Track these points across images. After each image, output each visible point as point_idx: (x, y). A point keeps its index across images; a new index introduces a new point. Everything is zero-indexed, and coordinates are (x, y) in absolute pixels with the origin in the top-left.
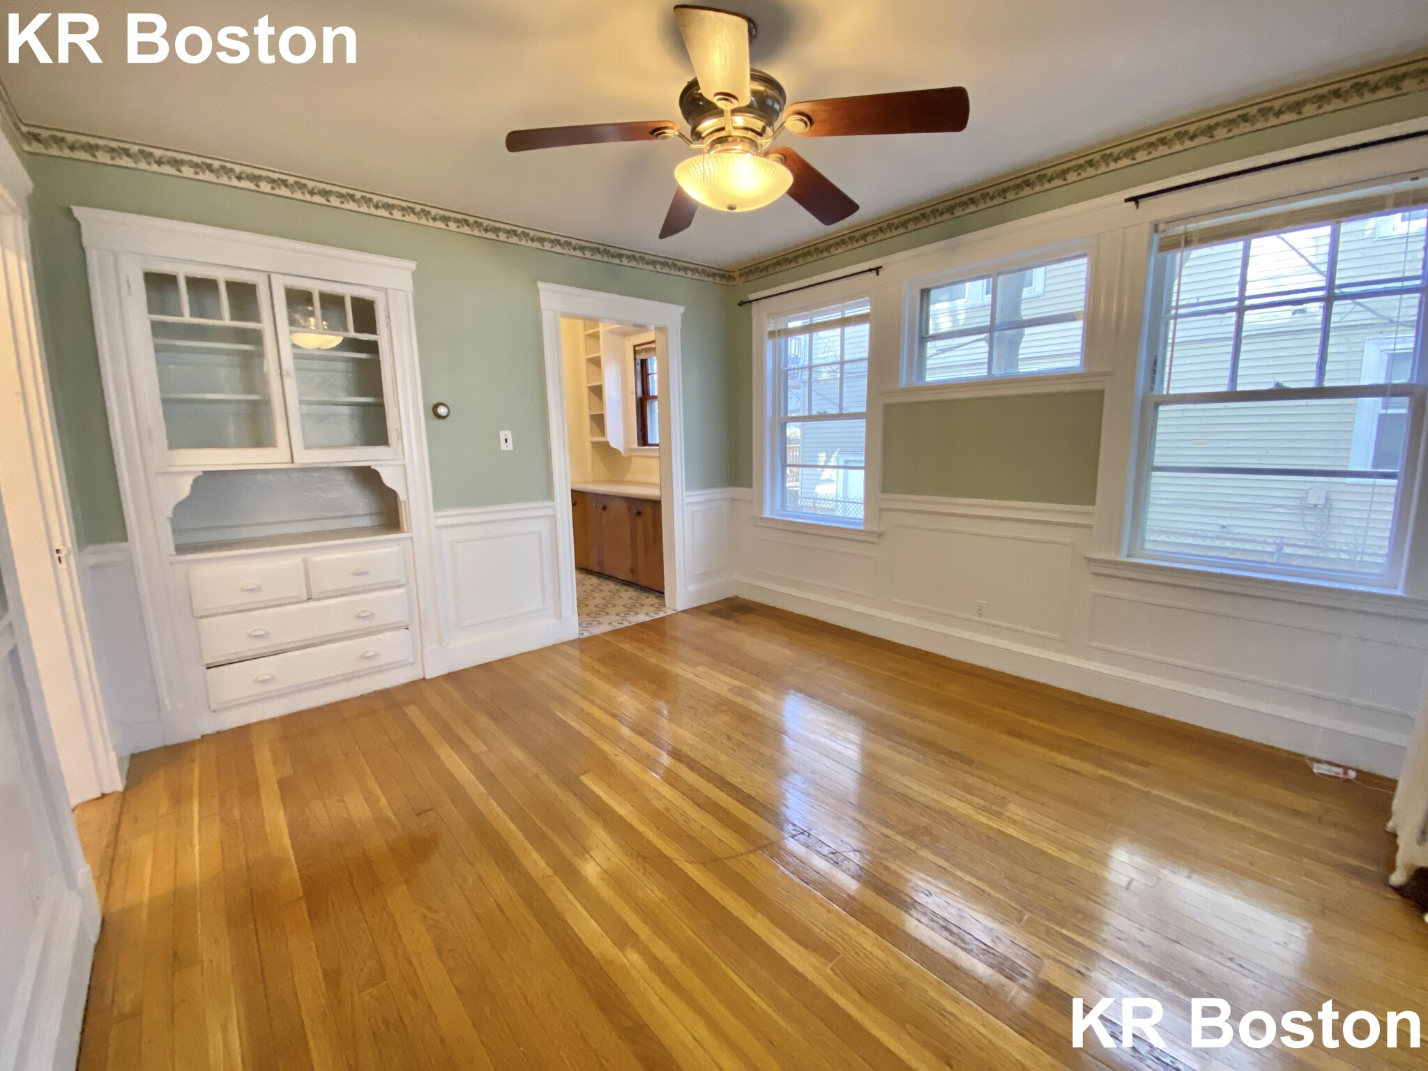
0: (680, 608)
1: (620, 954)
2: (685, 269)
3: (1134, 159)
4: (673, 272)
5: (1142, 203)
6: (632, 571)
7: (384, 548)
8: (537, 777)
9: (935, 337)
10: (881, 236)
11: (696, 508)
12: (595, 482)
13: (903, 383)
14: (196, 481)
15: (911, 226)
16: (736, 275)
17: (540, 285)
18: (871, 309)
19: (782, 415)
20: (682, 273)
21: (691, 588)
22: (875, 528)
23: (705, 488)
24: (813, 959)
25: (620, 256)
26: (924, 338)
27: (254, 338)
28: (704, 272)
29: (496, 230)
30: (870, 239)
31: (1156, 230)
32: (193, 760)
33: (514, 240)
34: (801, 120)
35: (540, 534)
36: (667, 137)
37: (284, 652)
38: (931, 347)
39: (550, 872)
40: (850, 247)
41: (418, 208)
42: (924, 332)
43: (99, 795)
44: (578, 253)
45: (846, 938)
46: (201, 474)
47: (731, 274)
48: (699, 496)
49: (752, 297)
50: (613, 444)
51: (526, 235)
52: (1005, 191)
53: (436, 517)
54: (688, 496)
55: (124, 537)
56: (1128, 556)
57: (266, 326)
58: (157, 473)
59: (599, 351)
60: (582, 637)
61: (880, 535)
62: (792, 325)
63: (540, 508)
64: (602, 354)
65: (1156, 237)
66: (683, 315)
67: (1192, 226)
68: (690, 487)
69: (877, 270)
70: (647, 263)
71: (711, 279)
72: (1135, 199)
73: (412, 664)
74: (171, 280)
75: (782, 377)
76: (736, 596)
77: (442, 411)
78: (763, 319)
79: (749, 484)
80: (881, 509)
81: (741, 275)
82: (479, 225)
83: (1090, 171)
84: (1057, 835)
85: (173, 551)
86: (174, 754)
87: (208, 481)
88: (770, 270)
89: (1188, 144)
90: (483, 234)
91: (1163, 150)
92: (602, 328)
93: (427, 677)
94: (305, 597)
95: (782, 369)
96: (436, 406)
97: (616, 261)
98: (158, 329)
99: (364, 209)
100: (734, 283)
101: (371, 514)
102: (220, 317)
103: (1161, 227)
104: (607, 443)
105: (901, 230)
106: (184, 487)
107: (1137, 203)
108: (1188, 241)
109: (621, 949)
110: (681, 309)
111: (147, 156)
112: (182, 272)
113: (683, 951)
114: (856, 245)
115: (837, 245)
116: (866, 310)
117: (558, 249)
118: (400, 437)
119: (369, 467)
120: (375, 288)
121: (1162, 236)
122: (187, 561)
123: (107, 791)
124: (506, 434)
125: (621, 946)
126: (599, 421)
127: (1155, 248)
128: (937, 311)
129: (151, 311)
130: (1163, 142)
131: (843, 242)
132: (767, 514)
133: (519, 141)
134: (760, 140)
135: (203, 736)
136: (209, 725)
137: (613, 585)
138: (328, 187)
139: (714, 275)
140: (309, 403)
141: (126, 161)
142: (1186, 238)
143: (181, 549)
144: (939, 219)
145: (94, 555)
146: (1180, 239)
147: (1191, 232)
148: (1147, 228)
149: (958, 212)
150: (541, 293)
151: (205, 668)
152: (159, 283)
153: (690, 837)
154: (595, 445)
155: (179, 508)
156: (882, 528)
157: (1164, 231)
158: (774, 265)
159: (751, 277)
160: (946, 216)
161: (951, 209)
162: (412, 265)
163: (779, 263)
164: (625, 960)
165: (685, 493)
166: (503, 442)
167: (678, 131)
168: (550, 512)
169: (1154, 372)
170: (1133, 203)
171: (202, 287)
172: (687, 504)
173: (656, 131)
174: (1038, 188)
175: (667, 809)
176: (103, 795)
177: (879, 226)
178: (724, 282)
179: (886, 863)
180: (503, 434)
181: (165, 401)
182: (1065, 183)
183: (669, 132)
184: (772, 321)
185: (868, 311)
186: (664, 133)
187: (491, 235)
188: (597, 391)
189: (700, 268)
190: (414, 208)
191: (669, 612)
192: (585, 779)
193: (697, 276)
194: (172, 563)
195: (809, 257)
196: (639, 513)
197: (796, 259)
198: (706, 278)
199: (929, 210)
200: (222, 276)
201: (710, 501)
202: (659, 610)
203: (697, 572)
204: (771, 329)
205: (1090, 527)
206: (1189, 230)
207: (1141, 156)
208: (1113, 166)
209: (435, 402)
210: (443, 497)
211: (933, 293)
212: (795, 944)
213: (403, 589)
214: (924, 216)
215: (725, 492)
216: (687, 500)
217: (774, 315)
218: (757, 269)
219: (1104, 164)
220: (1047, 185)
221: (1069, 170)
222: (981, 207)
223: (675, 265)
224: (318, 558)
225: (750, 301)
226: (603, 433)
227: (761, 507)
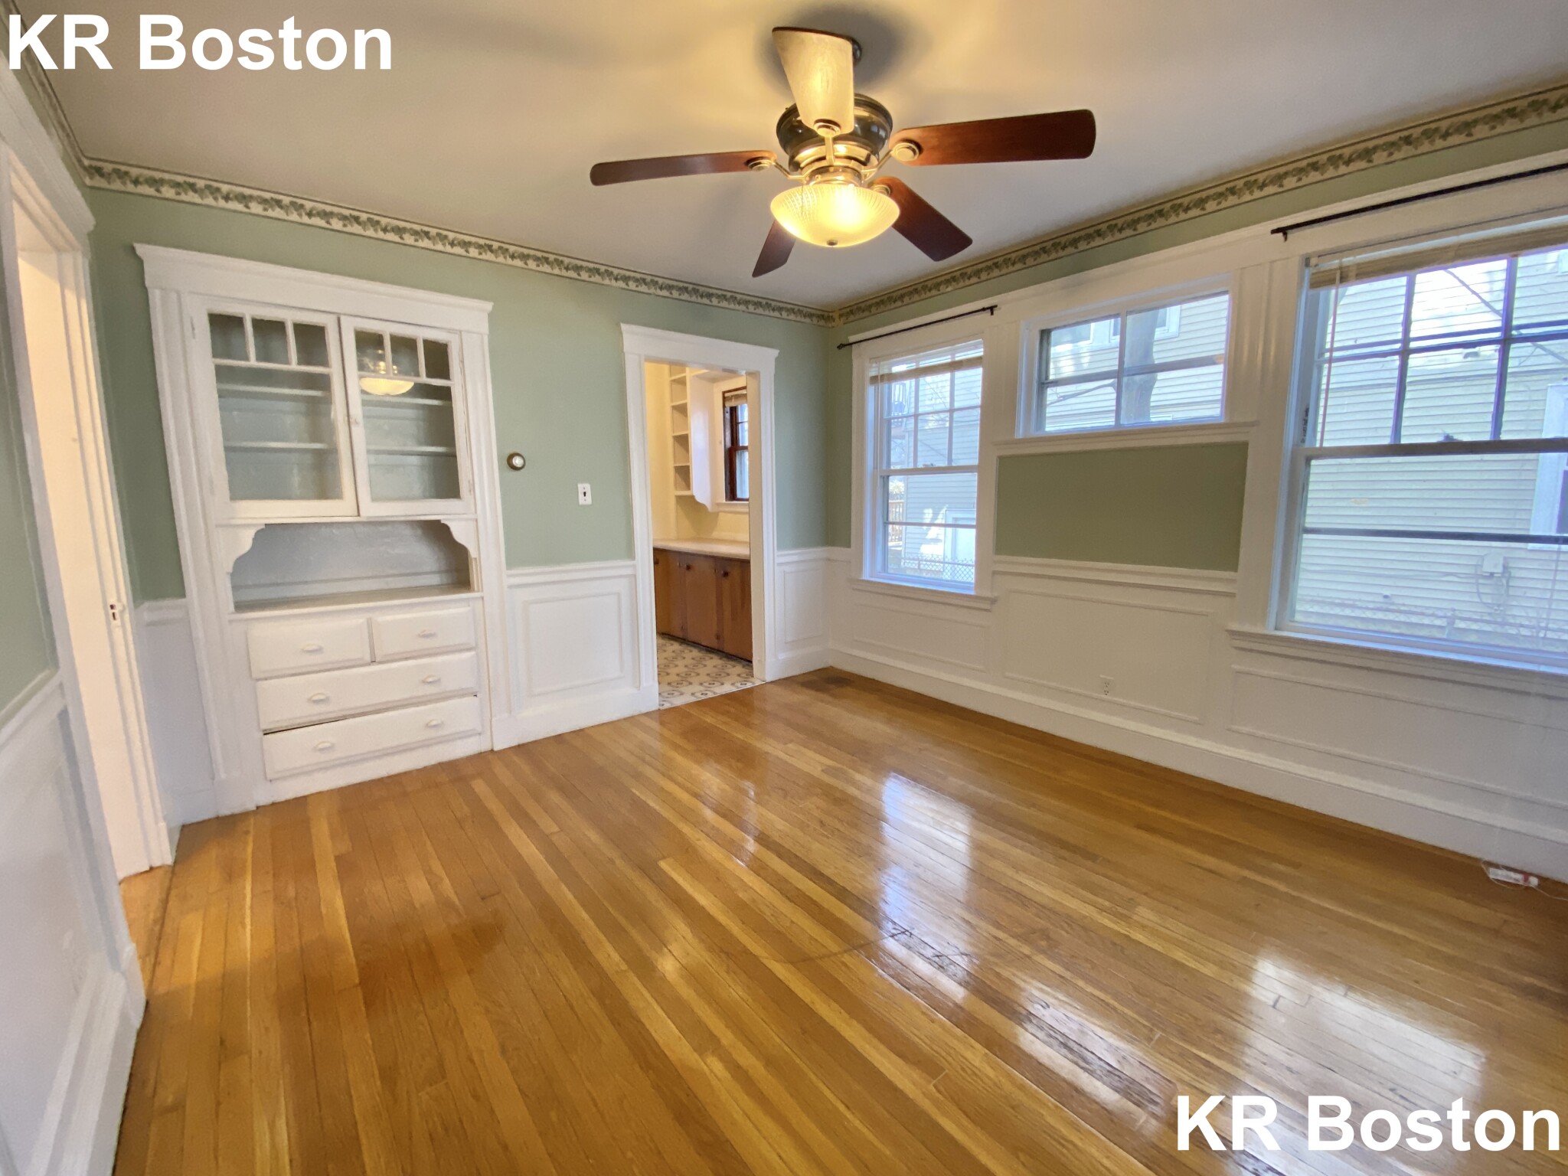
0: (769, 679)
1: (700, 1061)
2: (780, 309)
3: (1281, 186)
4: (766, 313)
5: (1292, 235)
6: (718, 637)
7: (453, 608)
8: (611, 861)
9: (1056, 383)
10: (996, 272)
11: (787, 569)
12: (678, 539)
13: (1020, 434)
14: (258, 533)
15: (1030, 261)
16: (836, 315)
17: (624, 327)
18: (985, 352)
19: (884, 467)
20: (776, 314)
21: (782, 656)
22: (988, 594)
23: (799, 547)
24: (916, 1075)
25: (709, 296)
26: (1044, 383)
27: (322, 383)
28: (800, 312)
29: (578, 269)
30: (984, 276)
31: (1307, 261)
32: (247, 833)
33: (597, 279)
34: (909, 148)
35: (619, 595)
36: (762, 168)
37: (344, 718)
38: (1051, 394)
39: (624, 967)
40: (961, 284)
41: (496, 245)
42: (1044, 377)
43: (147, 868)
44: (665, 293)
45: (952, 1051)
46: (264, 527)
47: (831, 314)
48: (793, 555)
49: (852, 339)
50: (699, 499)
51: (609, 274)
52: (1135, 222)
53: (510, 576)
54: (779, 556)
55: (182, 594)
56: (1276, 629)
57: (334, 371)
58: (217, 526)
59: (686, 398)
60: (662, 708)
61: (993, 601)
62: (896, 369)
63: (619, 567)
64: (689, 401)
65: (1308, 272)
66: (777, 359)
67: (1348, 260)
68: (781, 545)
69: (992, 309)
70: (739, 303)
71: (807, 320)
72: (1284, 231)
73: (480, 734)
74: (236, 322)
75: (885, 425)
76: (832, 667)
77: (517, 462)
78: (864, 365)
79: (847, 544)
80: (995, 573)
81: (841, 316)
82: (560, 263)
83: (1232, 200)
84: (1192, 943)
85: (232, 608)
86: (226, 825)
87: (269, 534)
88: (873, 310)
89: (1343, 169)
90: (564, 273)
91: (1314, 176)
92: (689, 373)
93: (495, 749)
94: (368, 658)
95: (885, 416)
96: (511, 457)
97: (705, 301)
98: (223, 374)
99: (439, 247)
100: (833, 324)
101: (439, 572)
102: (287, 362)
103: (1313, 261)
104: (692, 497)
105: (1019, 266)
106: (245, 542)
107: (1285, 234)
108: (1344, 277)
109: (700, 1055)
110: (775, 353)
111: (215, 192)
112: (248, 313)
113: (770, 1062)
114: (967, 282)
115: (948, 282)
116: (979, 352)
117: (643, 288)
118: (472, 489)
119: (439, 521)
120: (449, 331)
121: (1315, 271)
122: (247, 620)
123: (157, 863)
124: (585, 486)
125: (700, 1051)
126: (684, 473)
127: (1306, 284)
128: (1059, 353)
129: (215, 355)
130: (1315, 167)
131: (954, 279)
132: (866, 576)
133: (604, 174)
134: (864, 170)
135: (258, 808)
136: (264, 796)
137: (695, 653)
138: (402, 224)
139: (811, 316)
140: (378, 452)
141: (192, 197)
142: (1341, 273)
143: (240, 607)
144: (1061, 253)
145: (152, 611)
146: (1335, 274)
147: (1348, 267)
148: (1296, 263)
149: (1082, 246)
150: (625, 336)
151: (262, 733)
152: (224, 326)
153: (779, 932)
154: (679, 498)
155: (241, 563)
156: (996, 594)
157: (1316, 265)
158: (877, 304)
159: (852, 318)
160: (1070, 250)
161: (1074, 243)
162: (489, 306)
163: (882, 302)
164: (705, 1067)
165: (776, 552)
166: (581, 495)
167: (775, 161)
168: (629, 571)
169: (1306, 422)
170: (1280, 235)
171: (270, 330)
172: (779, 564)
173: (751, 162)
174: (1173, 219)
175: (754, 901)
176: (151, 869)
177: (995, 261)
178: (822, 323)
179: (997, 970)
180: (581, 487)
181: (227, 449)
182: (1203, 212)
183: (765, 163)
184: (874, 365)
185: (982, 354)
186: (760, 163)
187: (572, 274)
188: (683, 441)
189: (796, 308)
190: (491, 246)
191: (758, 683)
192: (663, 864)
193: (792, 317)
194: (230, 622)
195: (916, 295)
196: (726, 574)
197: (901, 297)
198: (803, 320)
199: (1050, 243)
200: (290, 318)
201: (802, 561)
202: (746, 680)
203: (789, 639)
204: (873, 373)
205: (1232, 595)
206: (1344, 265)
207: (1290, 182)
208: (1257, 194)
209: (511, 451)
210: (516, 557)
211: (1053, 334)
212: (893, 1056)
213: (473, 653)
214: (1044, 250)
215: (820, 552)
216: (779, 560)
217: (877, 359)
218: (859, 309)
219: (1247, 192)
220: (1183, 216)
221: (1207, 199)
222: (1107, 240)
223: (768, 305)
224: (382, 618)
225: (851, 344)
226: (688, 486)
227: (860, 569)
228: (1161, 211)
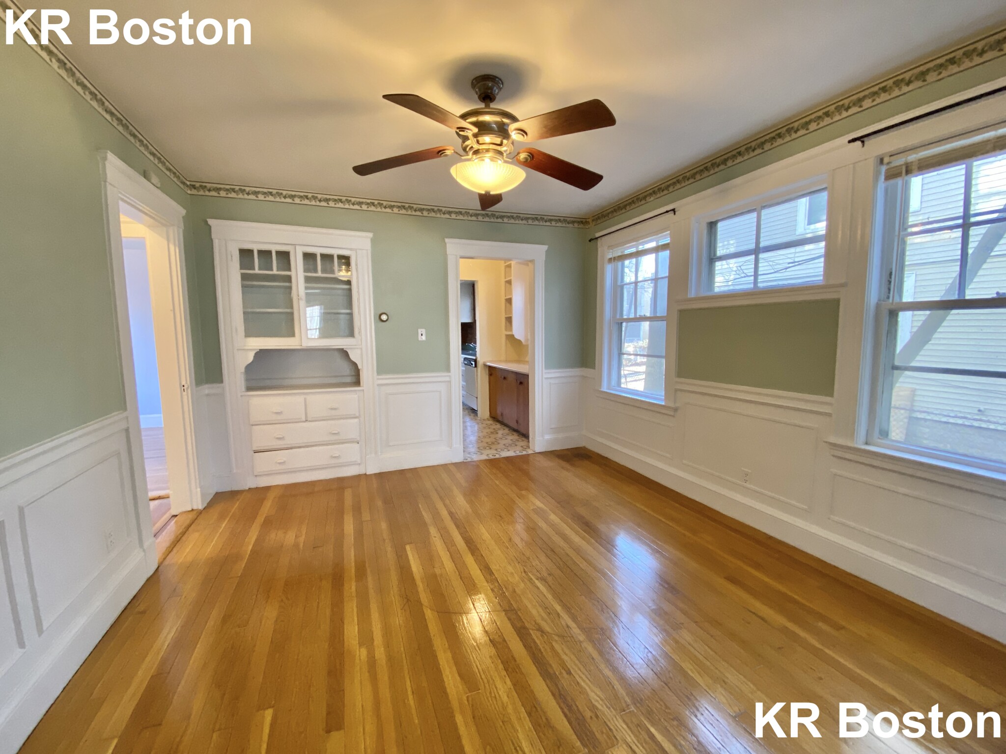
0: (538, 450)
1: (358, 647)
2: (550, 220)
3: (861, 106)
4: (541, 223)
5: (869, 142)
6: (517, 422)
7: (347, 398)
8: (384, 540)
9: (721, 258)
10: (678, 186)
11: (552, 381)
13: (692, 294)
14: (256, 354)
15: (698, 177)
16: (590, 220)
17: (447, 240)
18: (671, 240)
19: (618, 317)
20: (548, 224)
21: (547, 437)
22: (671, 405)
23: (560, 367)
24: (461, 687)
25: (502, 217)
26: (712, 259)
27: (289, 279)
28: (565, 221)
29: (421, 210)
30: (671, 189)
31: (881, 161)
32: (238, 500)
33: (433, 214)
34: (519, 133)
35: (440, 392)
36: (446, 155)
37: (291, 448)
38: (719, 265)
39: (354, 594)
40: (658, 195)
41: (376, 202)
42: (713, 255)
43: (190, 509)
44: (474, 218)
45: (491, 682)
46: (258, 350)
47: (587, 220)
48: (555, 373)
49: (597, 235)
50: (517, 337)
51: (440, 211)
52: (763, 143)
53: (378, 379)
54: (545, 373)
55: (222, 382)
57: (293, 273)
58: (238, 350)
59: (511, 276)
60: (465, 461)
61: (676, 410)
62: (627, 252)
63: (442, 376)
64: (512, 278)
65: (884, 169)
66: (547, 251)
67: (912, 157)
68: (548, 365)
69: (674, 210)
70: (522, 220)
71: (571, 225)
72: (861, 139)
73: (360, 464)
74: (250, 252)
75: (618, 288)
76: (584, 447)
77: (384, 317)
78: (606, 251)
79: (593, 367)
80: (676, 390)
81: (593, 220)
82: (411, 208)
83: (827, 120)
84: (705, 661)
85: (244, 389)
86: (233, 495)
87: (262, 354)
88: (610, 215)
89: (905, 89)
90: (414, 213)
91: (884, 97)
92: (513, 263)
93: (367, 474)
94: (304, 419)
95: (619, 283)
96: (380, 315)
97: (500, 220)
98: (244, 277)
99: (347, 206)
100: (589, 226)
101: (353, 376)
102: (272, 270)
103: (886, 160)
104: (513, 336)
105: (691, 180)
106: (250, 357)
107: (863, 142)
108: (909, 170)
109: (360, 646)
110: (545, 248)
111: (243, 191)
112: (256, 248)
113: (390, 659)
114: (662, 194)
115: (651, 194)
116: (667, 240)
117: (461, 217)
118: (360, 332)
119: (343, 349)
120: (351, 249)
121: (888, 167)
122: (249, 395)
123: (195, 508)
124: (423, 331)
125: (361, 644)
126: (509, 320)
127: (882, 177)
129: (241, 269)
130: (884, 90)
131: (654, 192)
132: (604, 388)
134: (503, 149)
135: (249, 489)
136: (252, 483)
138: (328, 197)
139: (573, 222)
141: (233, 195)
142: (907, 167)
143: (249, 389)
144: (717, 170)
145: (207, 389)
146: (902, 168)
147: (912, 162)
148: (871, 163)
149: (730, 163)
150: (448, 245)
151: (253, 452)
152: (246, 254)
153: (442, 595)
154: (507, 336)
155: (249, 368)
156: (678, 405)
157: (888, 163)
158: (612, 212)
159: (599, 221)
160: (722, 167)
161: (724, 162)
162: (370, 235)
163: (615, 211)
164: (358, 652)
165: (544, 371)
166: (420, 335)
167: (454, 150)
168: (447, 379)
169: (890, 282)
170: (859, 143)
171: (265, 254)
172: (547, 378)
173: (440, 152)
174: (788, 138)
175: (441, 575)
176: (193, 510)
177: (677, 179)
178: (581, 226)
179: (554, 644)
180: (420, 331)
181: (244, 313)
182: (808, 132)
183: (448, 152)
184: (611, 251)
185: (669, 241)
186: (445, 153)
187: (418, 213)
188: (509, 301)
189: (562, 218)
190: (374, 203)
191: (530, 452)
192: (408, 547)
193: (559, 224)
194: (241, 396)
195: (633, 205)
196: (521, 383)
197: (625, 207)
198: (567, 225)
199: (710, 163)
200: (274, 249)
201: (571, 377)
202: (524, 449)
203: (553, 426)
204: (610, 256)
205: (829, 415)
206: (909, 161)
207: (867, 103)
208: (845, 114)
209: (380, 313)
210: (382, 369)
211: (720, 225)
212: (457, 675)
213: (356, 420)
214: (706, 169)
215: (577, 372)
216: (545, 376)
217: (611, 247)
218: (602, 215)
219: (837, 114)
220: (794, 136)
221: (810, 121)
222: (746, 158)
223: (542, 219)
224: (310, 398)
225: (597, 238)
226: (511, 330)
227: (600, 385)
228: (780, 133)
